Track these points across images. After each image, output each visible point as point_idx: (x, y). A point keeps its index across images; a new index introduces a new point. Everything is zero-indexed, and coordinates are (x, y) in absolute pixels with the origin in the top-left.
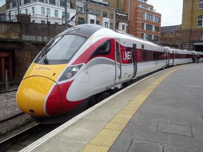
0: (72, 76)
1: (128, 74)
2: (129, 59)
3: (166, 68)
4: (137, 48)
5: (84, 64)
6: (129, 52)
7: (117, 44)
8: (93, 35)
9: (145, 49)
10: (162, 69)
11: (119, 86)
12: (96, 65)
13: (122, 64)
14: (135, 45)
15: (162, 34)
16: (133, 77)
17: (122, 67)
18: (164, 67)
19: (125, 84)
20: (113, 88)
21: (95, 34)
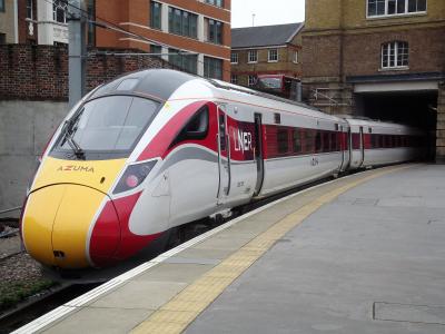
0: (139, 183)
1: (246, 185)
2: (246, 149)
3: (341, 174)
4: (263, 122)
5: (159, 158)
6: (245, 134)
7: (222, 115)
8: (172, 97)
9: (284, 123)
10: (330, 178)
11: (225, 212)
12: (183, 161)
13: (232, 161)
14: (258, 116)
15: (237, 54)
16: (255, 195)
17: (232, 167)
18: (335, 171)
19: (238, 210)
20: (213, 216)
21: (174, 96)
